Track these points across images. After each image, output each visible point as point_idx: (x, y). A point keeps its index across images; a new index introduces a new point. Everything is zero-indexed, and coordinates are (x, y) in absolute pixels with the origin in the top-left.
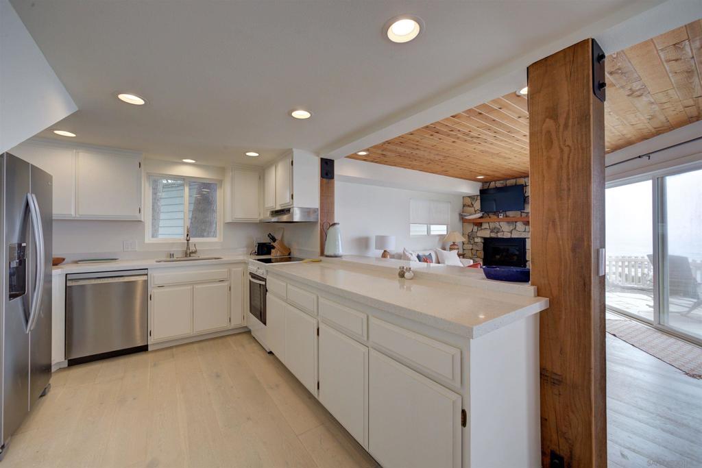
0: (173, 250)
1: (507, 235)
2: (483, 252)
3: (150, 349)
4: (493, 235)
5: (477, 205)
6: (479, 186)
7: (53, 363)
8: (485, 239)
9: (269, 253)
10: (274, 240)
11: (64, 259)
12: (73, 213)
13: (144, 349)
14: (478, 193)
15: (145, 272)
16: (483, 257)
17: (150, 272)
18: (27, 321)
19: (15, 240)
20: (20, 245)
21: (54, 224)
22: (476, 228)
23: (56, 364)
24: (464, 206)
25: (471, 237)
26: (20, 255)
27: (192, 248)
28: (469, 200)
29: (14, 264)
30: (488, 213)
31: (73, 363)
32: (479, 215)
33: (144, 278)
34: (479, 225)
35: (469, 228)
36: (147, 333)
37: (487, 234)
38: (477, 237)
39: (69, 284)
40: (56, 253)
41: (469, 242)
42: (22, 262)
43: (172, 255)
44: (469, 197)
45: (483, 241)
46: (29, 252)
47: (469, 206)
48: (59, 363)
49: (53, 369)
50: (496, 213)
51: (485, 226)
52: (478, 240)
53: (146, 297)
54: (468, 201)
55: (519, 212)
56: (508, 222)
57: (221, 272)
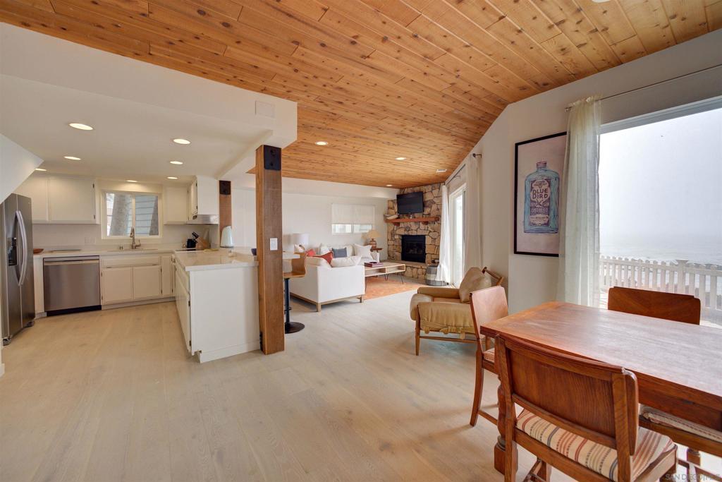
0: (122, 244)
1: (414, 233)
2: (401, 247)
3: (103, 308)
4: (406, 233)
5: (396, 207)
6: (396, 192)
7: (36, 313)
8: (403, 236)
9: (195, 247)
10: (197, 237)
11: (42, 250)
12: (47, 219)
13: (98, 308)
14: (395, 198)
15: (97, 258)
16: (401, 251)
17: (101, 258)
18: (19, 280)
19: (10, 236)
20: (13, 239)
21: (33, 226)
22: (395, 227)
23: (38, 314)
25: (392, 234)
26: (14, 244)
27: (137, 243)
28: (391, 203)
29: (11, 248)
30: (403, 214)
31: (51, 314)
32: (396, 216)
33: (97, 262)
34: (398, 224)
35: (391, 227)
36: (100, 298)
37: (402, 232)
38: (397, 235)
39: (46, 264)
40: (36, 246)
41: (392, 239)
42: (15, 248)
43: (121, 248)
44: (391, 201)
45: (401, 238)
46: (19, 242)
47: (391, 209)
48: (40, 313)
49: (37, 317)
50: (408, 215)
51: (402, 225)
52: (397, 237)
53: (99, 275)
54: (391, 205)
55: (421, 214)
56: (415, 222)
57: (155, 258)
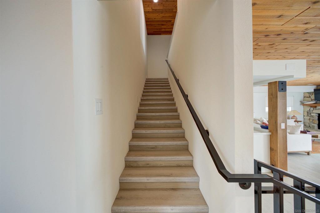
5: (313, 97)
8: (319, 114)
14: (313, 91)
16: (318, 123)
22: (312, 109)
24: (304, 97)
25: (309, 113)
32: (314, 102)
34: (315, 107)
35: (308, 109)
37: (319, 112)
38: (313, 113)
41: (308, 115)
44: (308, 93)
45: (317, 115)
47: (307, 97)
51: (319, 107)
54: (308, 95)
